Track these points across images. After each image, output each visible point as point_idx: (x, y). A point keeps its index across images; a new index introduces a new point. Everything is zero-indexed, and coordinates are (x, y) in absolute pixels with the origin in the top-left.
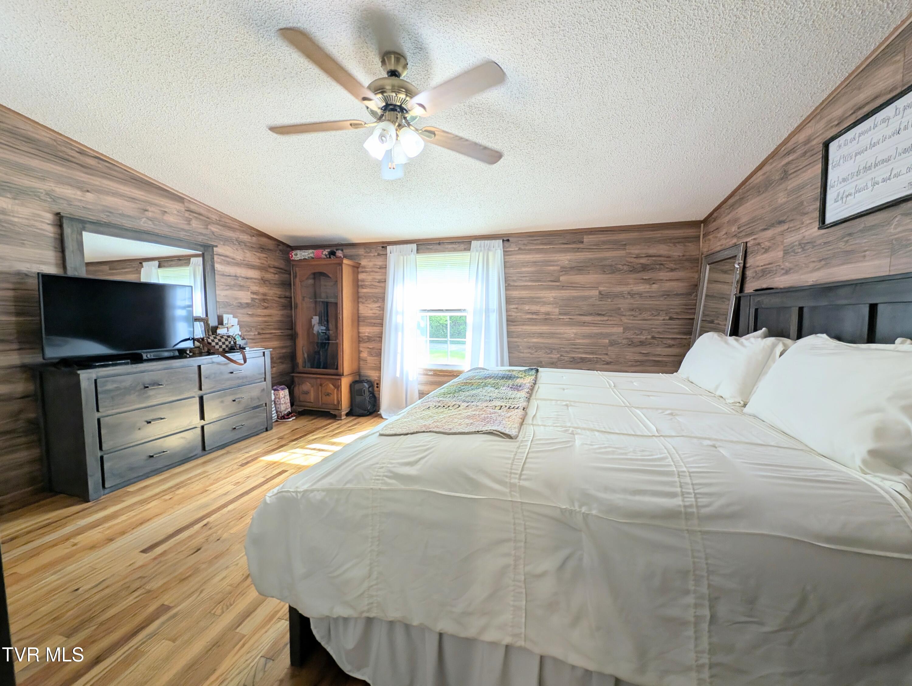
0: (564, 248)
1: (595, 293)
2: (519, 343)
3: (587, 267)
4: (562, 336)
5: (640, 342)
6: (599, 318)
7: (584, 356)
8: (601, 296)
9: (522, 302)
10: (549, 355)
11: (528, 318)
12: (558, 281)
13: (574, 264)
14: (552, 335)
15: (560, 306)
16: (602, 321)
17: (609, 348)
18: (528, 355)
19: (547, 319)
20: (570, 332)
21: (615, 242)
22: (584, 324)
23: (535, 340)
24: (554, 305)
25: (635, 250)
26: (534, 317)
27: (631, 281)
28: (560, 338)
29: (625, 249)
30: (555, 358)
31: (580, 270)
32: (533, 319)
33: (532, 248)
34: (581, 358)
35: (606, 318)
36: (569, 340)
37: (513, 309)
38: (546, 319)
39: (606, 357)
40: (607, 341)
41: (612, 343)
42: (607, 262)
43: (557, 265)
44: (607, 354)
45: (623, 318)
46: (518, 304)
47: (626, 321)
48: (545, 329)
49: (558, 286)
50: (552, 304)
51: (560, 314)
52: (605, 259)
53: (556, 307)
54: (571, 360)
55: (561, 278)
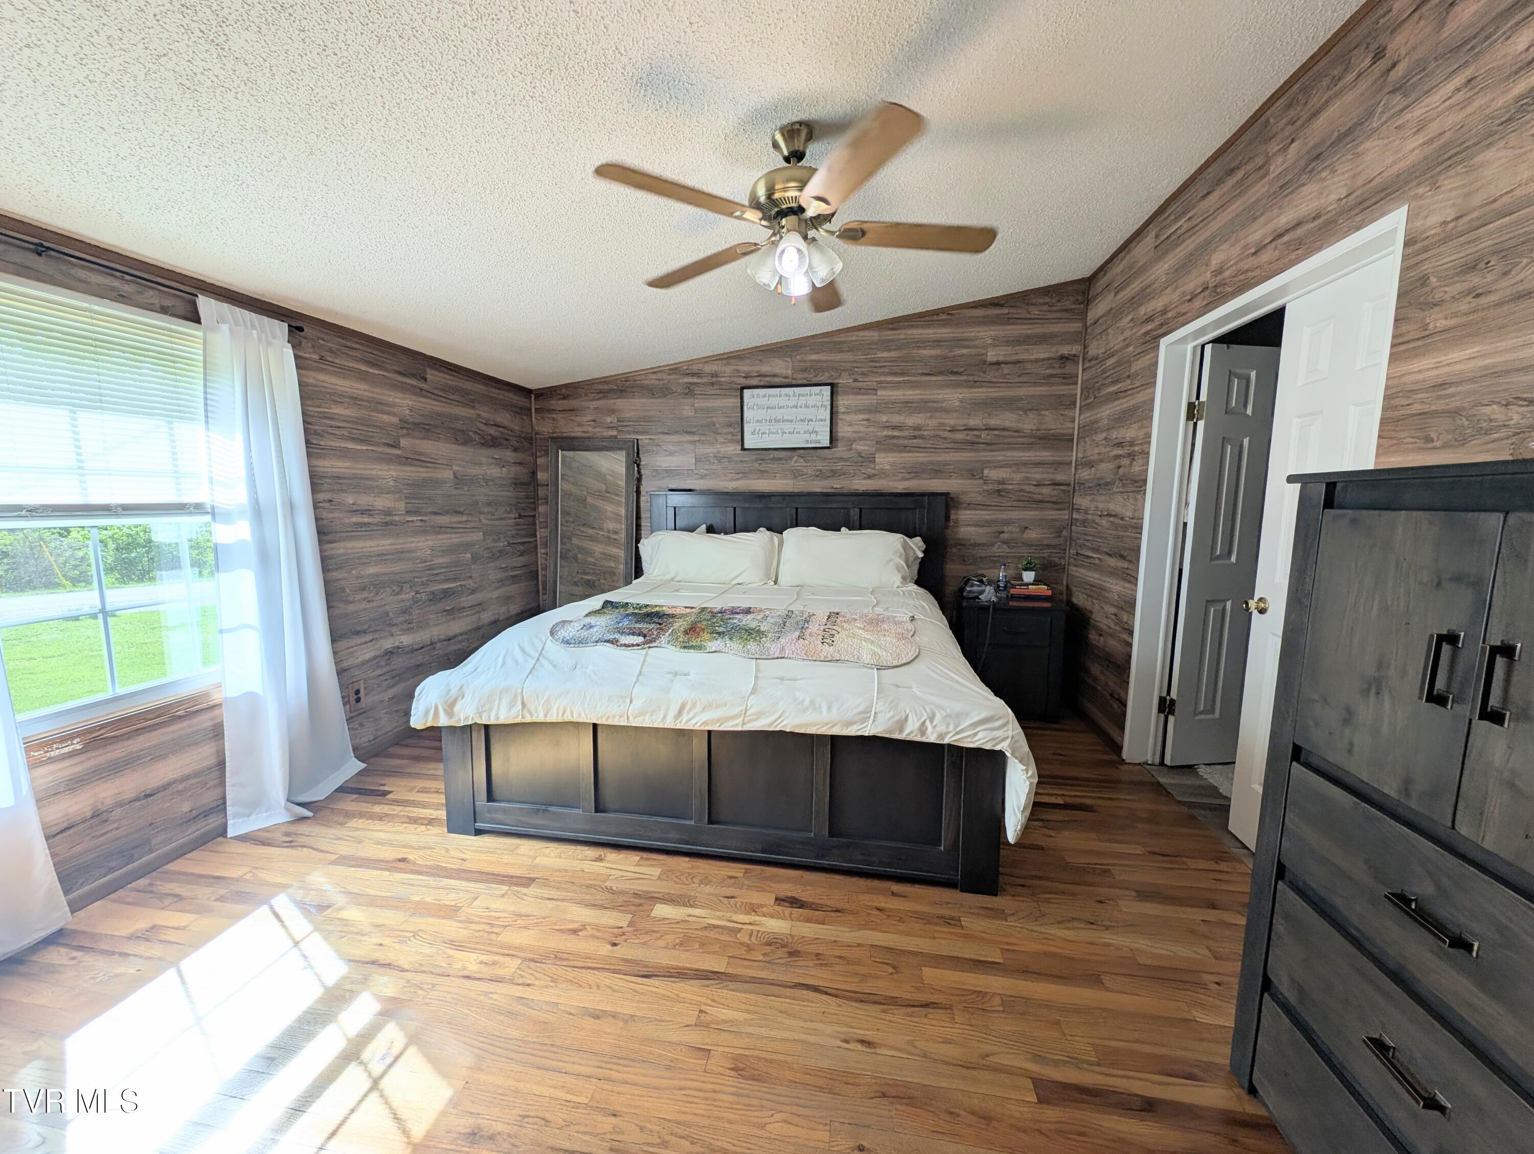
0: (402, 383)
1: (447, 474)
2: (342, 582)
3: (436, 426)
4: (414, 555)
5: (500, 551)
6: (457, 518)
7: (446, 586)
8: (457, 481)
9: (339, 487)
10: (400, 597)
11: (356, 524)
12: (396, 446)
13: (418, 419)
14: (399, 555)
15: (406, 498)
16: (461, 522)
17: (473, 567)
18: (364, 605)
19: (388, 525)
20: (424, 545)
21: (463, 392)
22: (440, 529)
23: (372, 570)
24: (397, 496)
25: (484, 412)
26: (366, 520)
27: (484, 460)
28: (409, 559)
29: (474, 407)
30: (409, 600)
31: (428, 430)
32: (365, 524)
33: (346, 364)
34: (444, 591)
35: (464, 518)
36: (425, 562)
37: (324, 501)
38: (386, 524)
39: (470, 581)
40: (469, 555)
41: (475, 559)
42: (459, 425)
43: (394, 414)
44: (471, 577)
45: (482, 517)
46: (332, 490)
47: (484, 521)
48: (385, 544)
49: (399, 456)
50: (394, 493)
51: (408, 512)
52: (457, 418)
53: (400, 499)
54: (431, 597)
55: (403, 442)
